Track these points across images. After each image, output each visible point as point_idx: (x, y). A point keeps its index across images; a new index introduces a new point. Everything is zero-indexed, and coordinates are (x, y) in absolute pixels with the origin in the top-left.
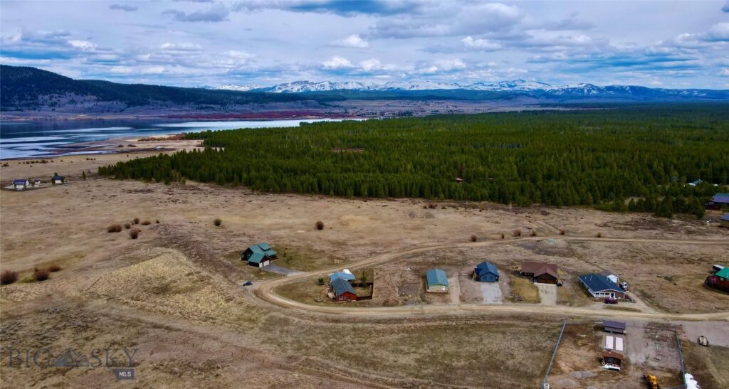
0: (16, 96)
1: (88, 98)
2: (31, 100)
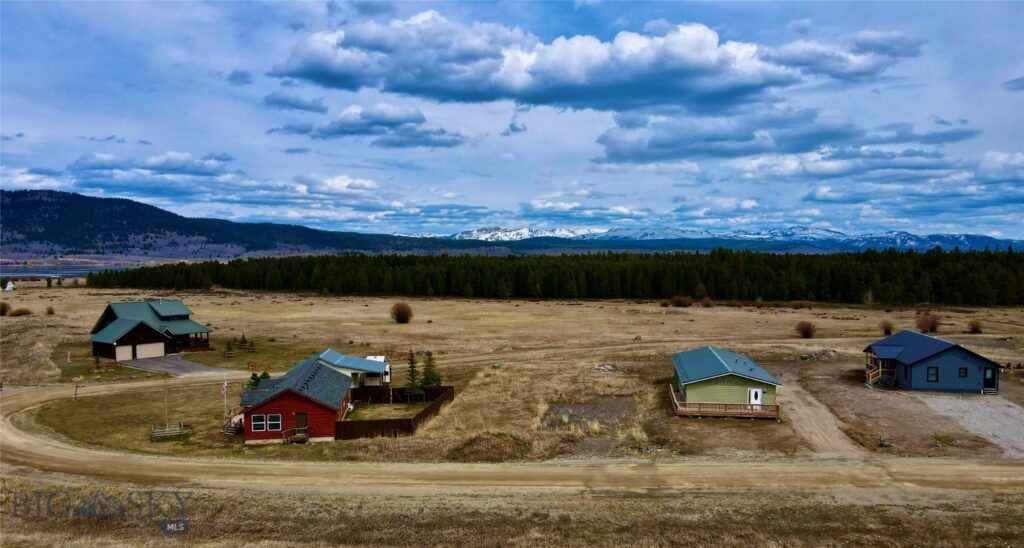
0: (100, 236)
1: (194, 239)
2: (118, 240)
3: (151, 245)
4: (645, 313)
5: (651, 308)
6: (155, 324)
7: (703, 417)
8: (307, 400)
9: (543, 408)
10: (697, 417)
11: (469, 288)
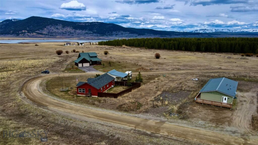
3: (117, 34)
6: (88, 59)
7: (204, 104)
8: (91, 86)
10: (202, 104)
11: (183, 48)
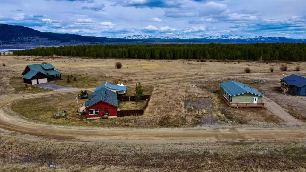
0: (14, 38)
1: (44, 39)
2: (20, 39)
3: (31, 41)
4: (194, 64)
5: (194, 62)
6: (43, 72)
7: (238, 107)
8: (107, 104)
9: (183, 103)
10: (237, 107)
11: (136, 56)
